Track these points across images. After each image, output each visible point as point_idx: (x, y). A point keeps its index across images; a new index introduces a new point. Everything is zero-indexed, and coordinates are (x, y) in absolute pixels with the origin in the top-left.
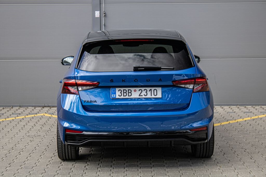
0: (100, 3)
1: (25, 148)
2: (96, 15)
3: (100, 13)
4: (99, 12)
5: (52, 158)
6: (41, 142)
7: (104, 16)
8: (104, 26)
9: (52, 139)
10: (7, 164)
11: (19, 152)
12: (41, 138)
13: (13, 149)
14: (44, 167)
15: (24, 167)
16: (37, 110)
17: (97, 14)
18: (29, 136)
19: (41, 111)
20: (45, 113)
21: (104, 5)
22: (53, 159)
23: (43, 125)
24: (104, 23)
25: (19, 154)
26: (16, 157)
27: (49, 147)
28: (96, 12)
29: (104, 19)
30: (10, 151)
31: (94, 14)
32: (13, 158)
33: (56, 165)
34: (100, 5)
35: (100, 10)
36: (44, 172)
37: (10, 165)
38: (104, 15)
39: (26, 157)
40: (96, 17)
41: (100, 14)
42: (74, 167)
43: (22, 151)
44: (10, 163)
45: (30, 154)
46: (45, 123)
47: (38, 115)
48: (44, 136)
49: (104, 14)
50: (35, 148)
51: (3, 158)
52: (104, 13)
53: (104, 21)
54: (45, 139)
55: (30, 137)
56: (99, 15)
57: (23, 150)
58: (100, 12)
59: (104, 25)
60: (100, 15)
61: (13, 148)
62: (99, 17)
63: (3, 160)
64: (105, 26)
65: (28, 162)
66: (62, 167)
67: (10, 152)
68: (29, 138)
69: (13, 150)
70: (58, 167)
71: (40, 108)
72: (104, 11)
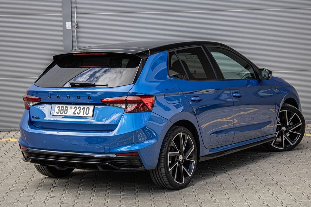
0: (71, 13)
2: (67, 27)
3: (72, 24)
4: (71, 23)
5: (13, 185)
6: (2, 169)
7: (77, 27)
9: (16, 165)
12: (4, 165)
14: (3, 195)
16: (2, 135)
17: (69, 25)
19: (7, 135)
20: (11, 138)
21: (76, 15)
22: (14, 187)
23: (7, 151)
24: (77, 35)
27: (11, 174)
28: (67, 23)
31: (65, 25)
33: (17, 193)
34: (71, 15)
35: (72, 21)
36: (2, 199)
38: (76, 26)
40: (67, 28)
41: (72, 25)
42: (37, 193)
46: (9, 149)
47: (3, 140)
48: (7, 163)
49: (76, 25)
52: (76, 24)
53: (76, 33)
54: (7, 165)
56: (71, 26)
58: (72, 23)
59: (77, 38)
60: (72, 26)
62: (71, 28)
64: (77, 39)
66: (23, 194)
70: (18, 194)
71: (5, 133)
72: (76, 22)
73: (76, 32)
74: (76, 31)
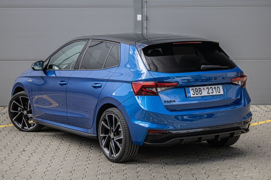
0: (142, 7)
2: (138, 18)
3: (142, 16)
4: (141, 15)
7: (146, 19)
10: (85, 158)
17: (139, 17)
21: (146, 9)
24: (146, 26)
28: (138, 15)
29: (146, 23)
31: (136, 17)
34: (142, 9)
37: (89, 159)
38: (146, 18)
40: (138, 20)
41: (142, 17)
49: (146, 17)
52: (146, 16)
53: (146, 24)
56: (141, 18)
58: (142, 15)
62: (141, 20)
72: (146, 14)
74: (145, 22)
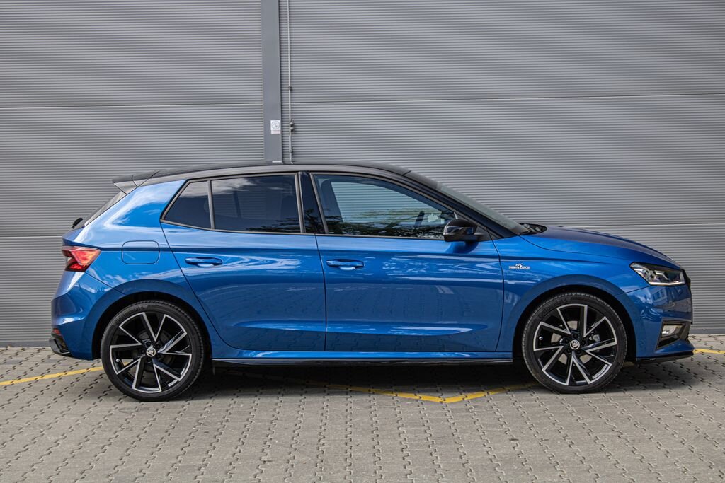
0: (281, 100)
1: (114, 436)
2: (272, 129)
3: (282, 124)
4: (279, 121)
6: (150, 423)
7: (292, 131)
8: (290, 154)
10: (76, 472)
11: (102, 445)
12: (151, 415)
13: (88, 440)
15: (116, 479)
17: (275, 126)
18: (122, 409)
21: (291, 105)
24: (292, 147)
25: (103, 450)
26: (96, 456)
28: (272, 121)
30: (80, 443)
31: (268, 127)
32: (90, 460)
34: (282, 106)
35: (282, 118)
37: (82, 476)
38: (291, 128)
39: (119, 457)
40: (272, 133)
41: (282, 126)
43: (108, 443)
44: (82, 470)
45: (128, 449)
48: (157, 410)
49: (292, 126)
50: (138, 436)
51: (66, 459)
52: (291, 123)
54: (159, 415)
55: (126, 413)
56: (280, 129)
57: (111, 441)
58: (282, 121)
59: (292, 152)
60: (282, 129)
61: (87, 436)
62: (279, 133)
63: (67, 463)
64: (292, 155)
65: (125, 468)
67: (81, 445)
68: (122, 414)
69: (89, 442)
72: (291, 119)
73: (290, 140)
74: (290, 138)
